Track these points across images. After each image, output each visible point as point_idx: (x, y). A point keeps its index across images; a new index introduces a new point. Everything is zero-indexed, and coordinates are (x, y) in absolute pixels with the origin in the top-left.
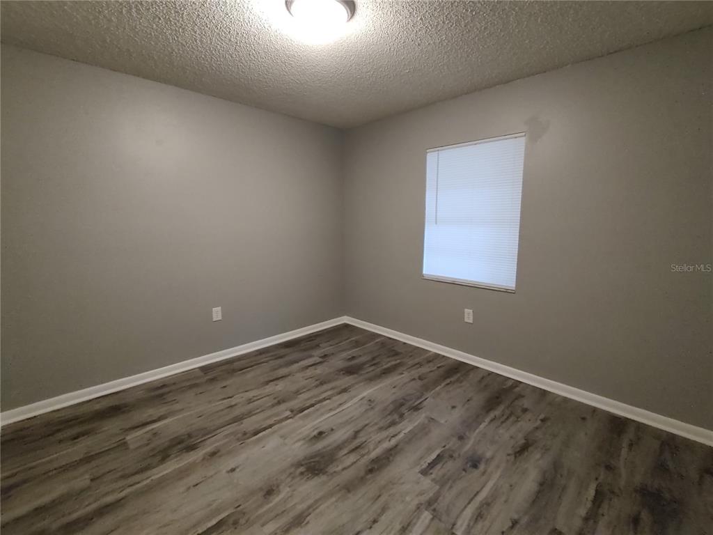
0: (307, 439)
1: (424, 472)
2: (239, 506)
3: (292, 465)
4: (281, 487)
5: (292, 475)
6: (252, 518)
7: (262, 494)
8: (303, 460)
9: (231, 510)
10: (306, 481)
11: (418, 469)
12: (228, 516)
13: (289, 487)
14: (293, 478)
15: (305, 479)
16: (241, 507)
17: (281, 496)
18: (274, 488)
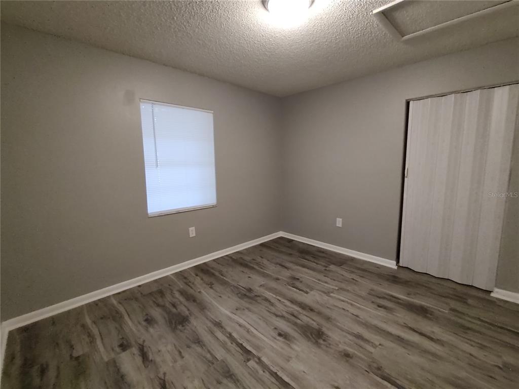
0: (289, 343)
1: (307, 293)
2: (366, 371)
3: (319, 347)
4: (341, 350)
5: (328, 346)
6: (371, 360)
7: (351, 360)
8: (312, 341)
9: (372, 375)
10: (330, 337)
11: (306, 294)
12: (377, 376)
13: (338, 345)
14: (330, 344)
15: (328, 338)
16: (366, 369)
17: (347, 348)
18: (343, 354)
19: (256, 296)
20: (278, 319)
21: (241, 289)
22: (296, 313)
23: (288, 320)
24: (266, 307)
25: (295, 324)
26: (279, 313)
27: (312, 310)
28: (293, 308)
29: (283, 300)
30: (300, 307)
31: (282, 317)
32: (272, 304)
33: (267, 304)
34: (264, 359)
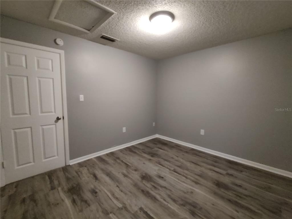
19: (184, 206)
20: (164, 185)
21: (201, 214)
22: (153, 189)
23: (158, 184)
24: (172, 194)
25: (154, 182)
26: (164, 189)
27: (143, 191)
28: (155, 193)
29: (162, 200)
30: (150, 193)
31: (161, 187)
32: (169, 196)
33: (172, 196)
34: (168, 170)
